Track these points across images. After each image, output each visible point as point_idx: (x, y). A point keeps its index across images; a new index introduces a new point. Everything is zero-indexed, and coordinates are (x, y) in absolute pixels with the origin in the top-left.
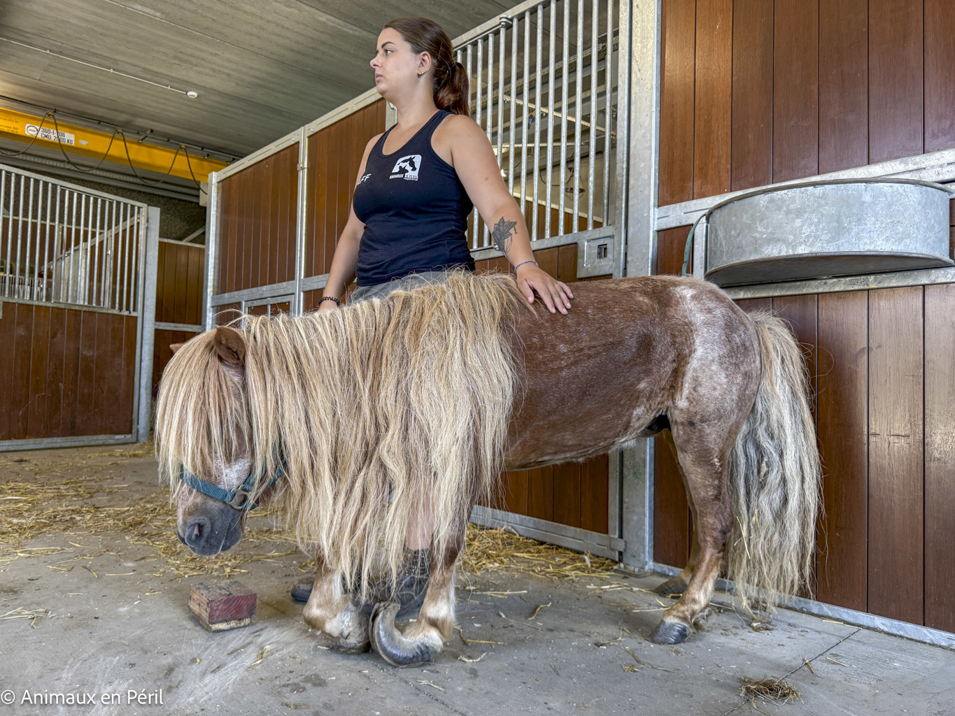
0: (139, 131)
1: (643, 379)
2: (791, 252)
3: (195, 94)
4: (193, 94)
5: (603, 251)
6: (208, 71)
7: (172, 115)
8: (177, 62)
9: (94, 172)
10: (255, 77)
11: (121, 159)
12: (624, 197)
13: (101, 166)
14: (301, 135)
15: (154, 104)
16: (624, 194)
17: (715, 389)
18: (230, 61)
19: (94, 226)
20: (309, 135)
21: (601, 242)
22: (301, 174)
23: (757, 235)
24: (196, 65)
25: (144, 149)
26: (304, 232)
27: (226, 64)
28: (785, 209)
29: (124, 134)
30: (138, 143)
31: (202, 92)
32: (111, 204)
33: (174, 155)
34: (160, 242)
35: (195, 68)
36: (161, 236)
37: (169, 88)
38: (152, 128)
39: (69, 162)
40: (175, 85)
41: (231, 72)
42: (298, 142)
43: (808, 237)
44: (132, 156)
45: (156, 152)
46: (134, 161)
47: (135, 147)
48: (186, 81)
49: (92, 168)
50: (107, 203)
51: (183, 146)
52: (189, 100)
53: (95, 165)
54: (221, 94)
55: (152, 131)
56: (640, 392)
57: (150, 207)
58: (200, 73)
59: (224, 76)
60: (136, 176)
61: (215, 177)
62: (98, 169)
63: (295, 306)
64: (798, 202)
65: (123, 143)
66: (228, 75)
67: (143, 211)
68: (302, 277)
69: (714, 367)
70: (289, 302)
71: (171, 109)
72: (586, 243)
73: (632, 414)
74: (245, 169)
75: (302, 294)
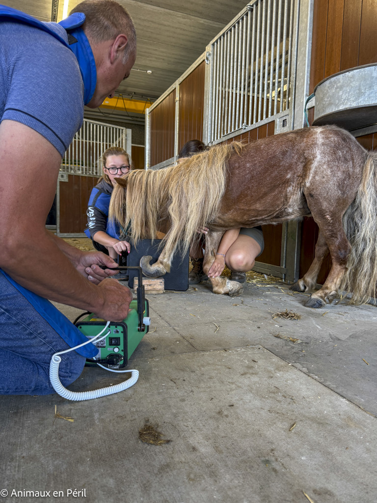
0: (129, 94)
1: (289, 173)
2: (337, 109)
3: (150, 72)
5: (284, 123)
6: (154, 59)
7: (142, 84)
8: (140, 57)
9: (111, 116)
10: (176, 59)
11: (123, 108)
12: (293, 93)
13: (114, 113)
14: (176, 85)
15: (134, 80)
16: (294, 91)
17: (324, 177)
18: (163, 52)
19: (110, 142)
20: (179, 83)
21: (284, 118)
22: (176, 103)
23: (324, 103)
24: (148, 57)
25: (133, 102)
27: (161, 54)
28: (335, 86)
29: (123, 96)
30: (130, 100)
31: (154, 70)
32: (110, 129)
33: (145, 104)
34: (132, 146)
35: (148, 58)
36: (132, 143)
37: (139, 70)
38: (135, 91)
39: (101, 112)
40: (141, 68)
41: (165, 58)
42: (176, 87)
43: (344, 100)
44: (127, 107)
45: (138, 103)
46: (128, 109)
47: (129, 102)
48: (146, 66)
49: (109, 114)
50: (108, 128)
51: (149, 99)
52: (148, 75)
53: (111, 112)
54: (162, 70)
55: (135, 93)
56: (288, 179)
57: (127, 129)
58: (151, 60)
59: (161, 60)
60: (129, 116)
61: (148, 111)
62: (112, 114)
64: (341, 82)
65: (122, 100)
66: (163, 59)
67: (124, 131)
69: (325, 167)
71: (142, 81)
72: (278, 120)
73: (287, 190)
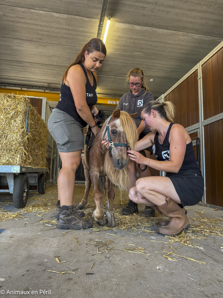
4: (152, 80)
6: (156, 70)
8: (147, 70)
10: (171, 68)
14: (198, 66)
18: (163, 64)
22: (199, 81)
26: (202, 102)
27: (162, 66)
31: (154, 79)
35: (152, 70)
40: (147, 78)
42: (197, 69)
48: (150, 76)
52: (151, 82)
54: (160, 78)
61: (163, 96)
63: (200, 132)
68: (203, 120)
70: (197, 132)
74: (175, 89)
75: (203, 127)
